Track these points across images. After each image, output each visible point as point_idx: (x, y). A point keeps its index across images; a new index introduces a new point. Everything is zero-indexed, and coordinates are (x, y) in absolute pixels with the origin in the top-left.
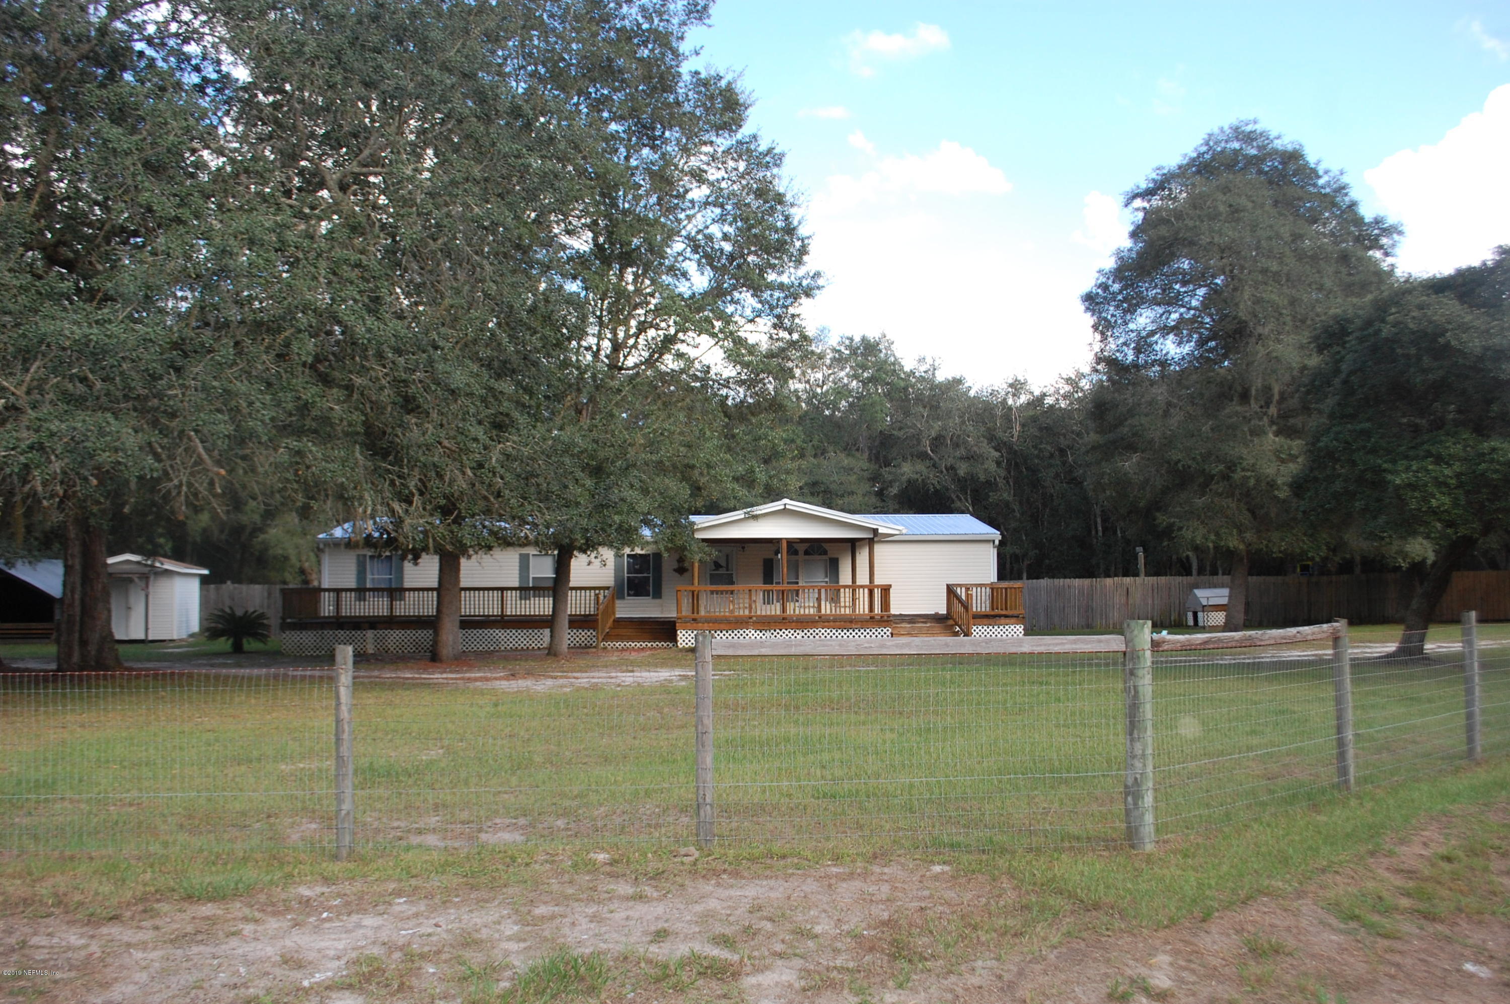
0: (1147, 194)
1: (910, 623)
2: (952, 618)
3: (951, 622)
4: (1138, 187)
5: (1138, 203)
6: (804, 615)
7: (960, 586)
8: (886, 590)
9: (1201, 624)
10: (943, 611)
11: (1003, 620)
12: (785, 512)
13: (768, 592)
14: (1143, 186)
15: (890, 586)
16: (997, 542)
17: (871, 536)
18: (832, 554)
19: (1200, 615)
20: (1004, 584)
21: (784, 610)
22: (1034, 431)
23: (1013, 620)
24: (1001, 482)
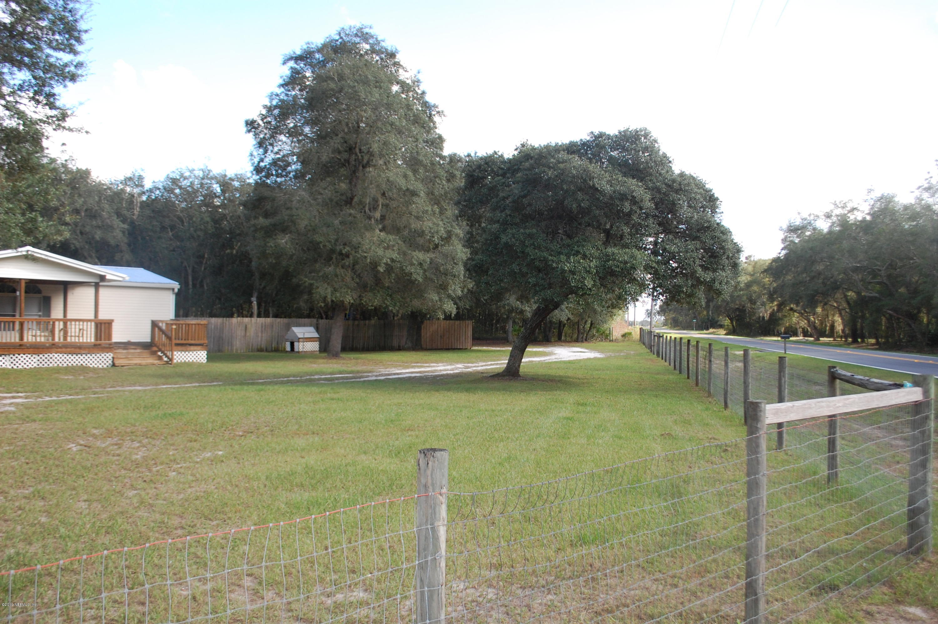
0: (297, 59)
1: (125, 349)
2: (156, 346)
3: (155, 349)
4: (294, 53)
5: (292, 64)
6: (36, 342)
7: (162, 321)
8: (109, 324)
9: (296, 349)
10: (149, 340)
11: (192, 348)
12: (28, 258)
13: (9, 322)
14: (299, 52)
15: (113, 321)
16: (176, 290)
17: (97, 281)
18: (45, 293)
19: (296, 344)
20: (182, 321)
21: (22, 338)
22: (148, 212)
23: (199, 348)
24: (124, 247)
